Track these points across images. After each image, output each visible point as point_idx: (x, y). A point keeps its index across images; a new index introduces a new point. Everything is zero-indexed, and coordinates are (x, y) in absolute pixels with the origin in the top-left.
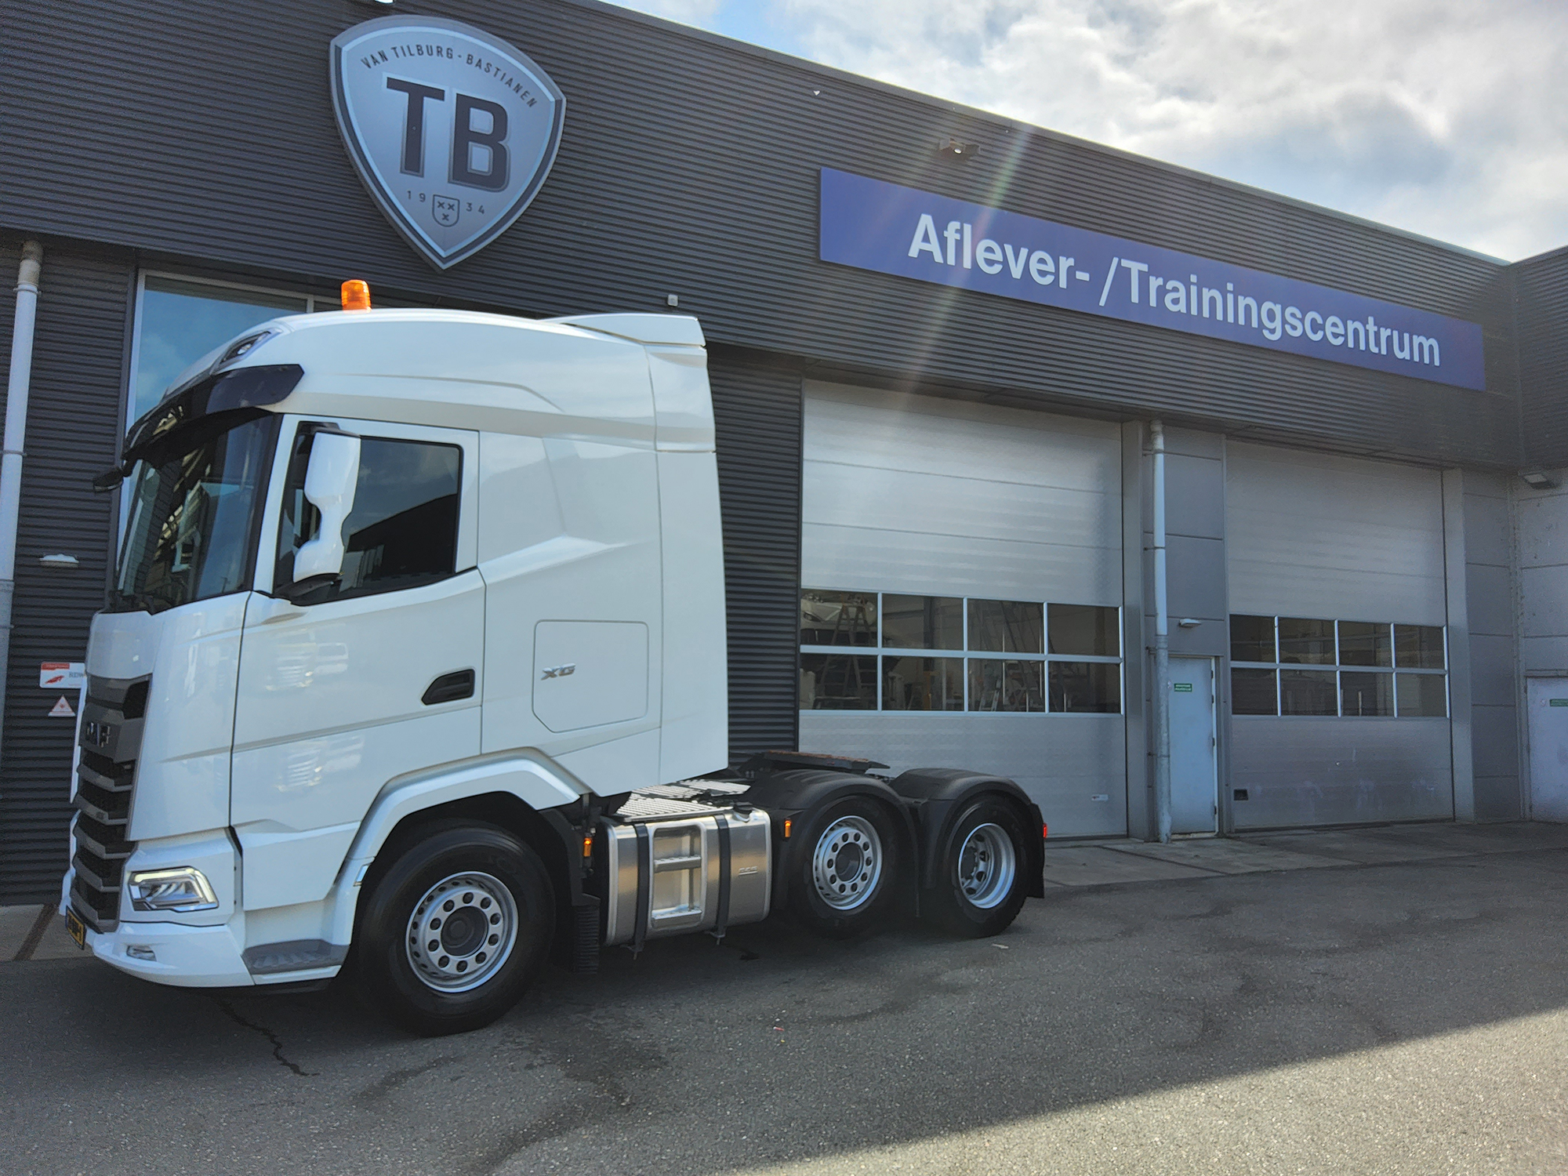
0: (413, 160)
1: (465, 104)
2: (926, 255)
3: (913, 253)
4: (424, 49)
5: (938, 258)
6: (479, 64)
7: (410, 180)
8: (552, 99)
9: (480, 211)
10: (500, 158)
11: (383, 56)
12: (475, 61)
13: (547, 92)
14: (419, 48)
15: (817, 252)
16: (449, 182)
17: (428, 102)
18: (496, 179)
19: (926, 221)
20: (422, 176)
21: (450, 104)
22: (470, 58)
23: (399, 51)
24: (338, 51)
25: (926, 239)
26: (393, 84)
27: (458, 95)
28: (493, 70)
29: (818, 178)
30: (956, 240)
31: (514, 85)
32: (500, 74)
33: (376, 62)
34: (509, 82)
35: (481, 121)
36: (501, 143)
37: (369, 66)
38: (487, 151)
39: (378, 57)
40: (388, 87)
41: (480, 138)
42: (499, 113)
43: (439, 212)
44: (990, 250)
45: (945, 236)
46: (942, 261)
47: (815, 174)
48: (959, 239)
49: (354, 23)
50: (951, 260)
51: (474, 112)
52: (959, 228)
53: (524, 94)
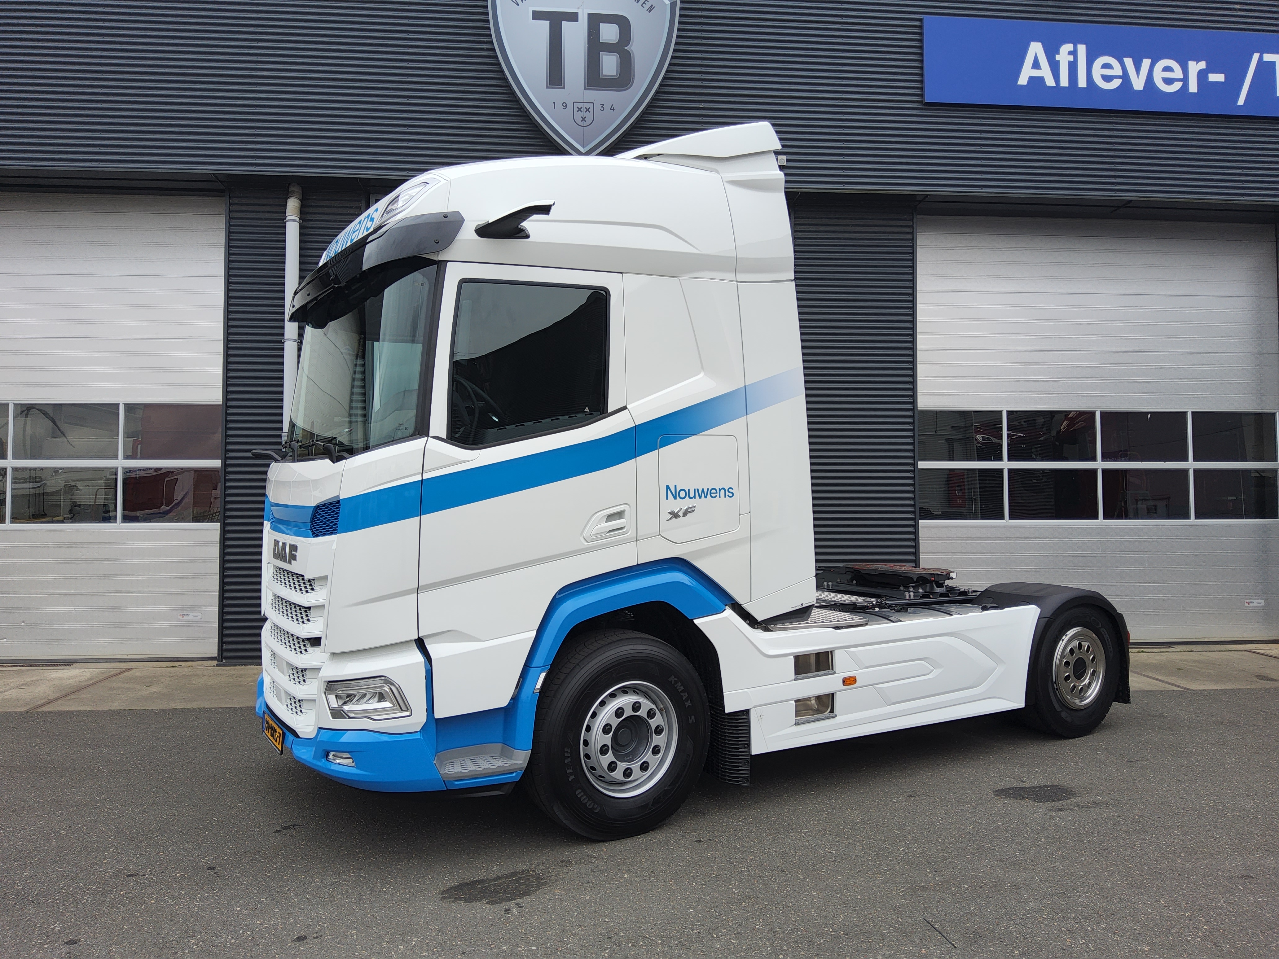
0: (556, 77)
1: (595, 20)
2: (1036, 82)
3: (1023, 80)
5: (1050, 82)
7: (555, 93)
8: (668, 2)
9: (611, 109)
10: (626, 63)
15: (922, 95)
16: (585, 89)
17: (566, 26)
18: (623, 80)
19: (1036, 49)
20: (564, 88)
21: (583, 21)
25: (1036, 65)
26: (538, 15)
29: (921, 27)
30: (1070, 62)
35: (609, 33)
36: (625, 48)
37: (518, 5)
38: (615, 58)
40: (534, 18)
41: (609, 48)
42: (623, 23)
43: (578, 116)
44: (1106, 66)
45: (1057, 59)
46: (1054, 85)
47: (917, 23)
48: (1072, 60)
50: (1064, 82)
51: (602, 26)
52: (1072, 50)
53: (644, 3)
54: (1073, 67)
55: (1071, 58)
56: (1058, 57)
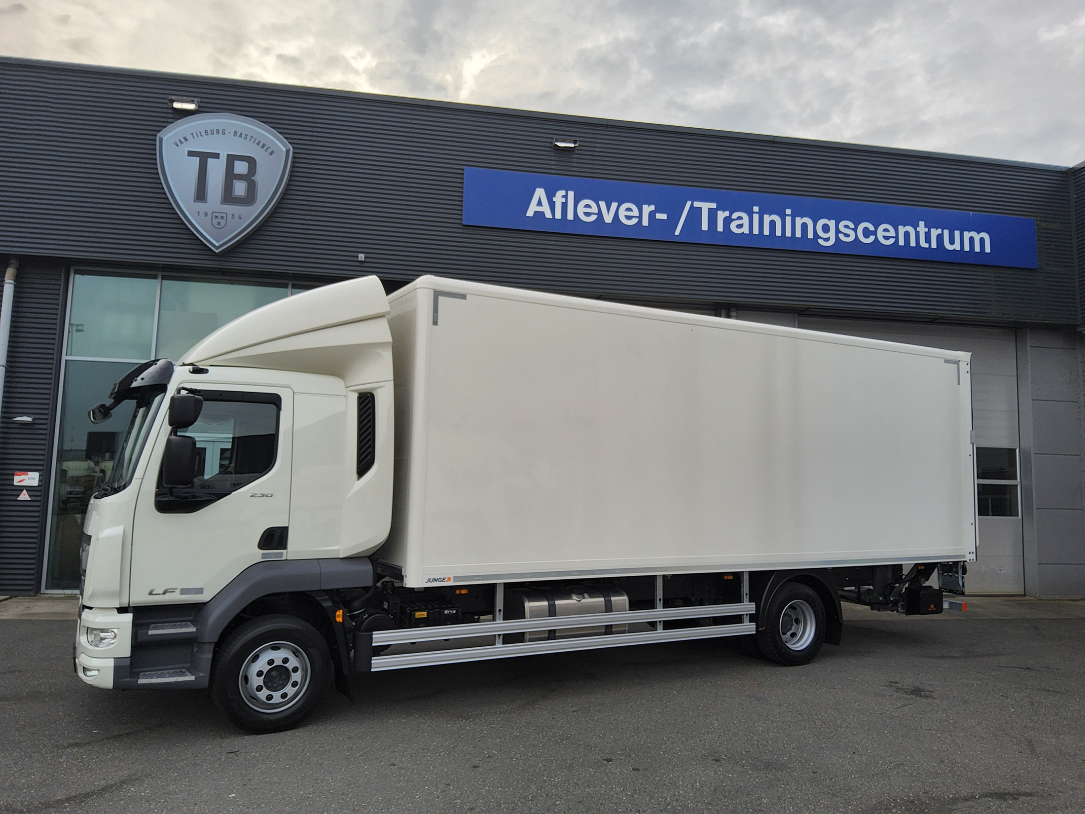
0: (201, 194)
1: (231, 159)
2: (539, 215)
3: (530, 213)
4: (209, 132)
5: (548, 215)
6: (241, 136)
7: (200, 205)
8: (284, 149)
9: (239, 218)
10: (252, 188)
11: (186, 139)
12: (238, 134)
13: (281, 145)
14: (206, 132)
15: (460, 219)
16: (222, 203)
17: (210, 161)
18: (249, 199)
19: (540, 193)
20: (206, 202)
21: (223, 159)
22: (235, 133)
23: (195, 135)
24: (161, 139)
25: (540, 203)
26: (191, 154)
27: (227, 155)
28: (249, 138)
29: (462, 174)
30: (562, 203)
31: (261, 144)
32: (253, 139)
33: (181, 142)
35: (241, 168)
36: (252, 178)
37: (178, 146)
38: (244, 184)
39: (183, 140)
40: (189, 155)
41: (240, 177)
42: (251, 162)
43: (215, 221)
44: (588, 206)
45: (554, 200)
46: (551, 217)
47: (461, 172)
48: (564, 201)
49: (172, 123)
50: (558, 215)
51: (237, 163)
52: (564, 194)
53: (267, 149)
54: (564, 206)
55: (564, 200)
56: (554, 199)
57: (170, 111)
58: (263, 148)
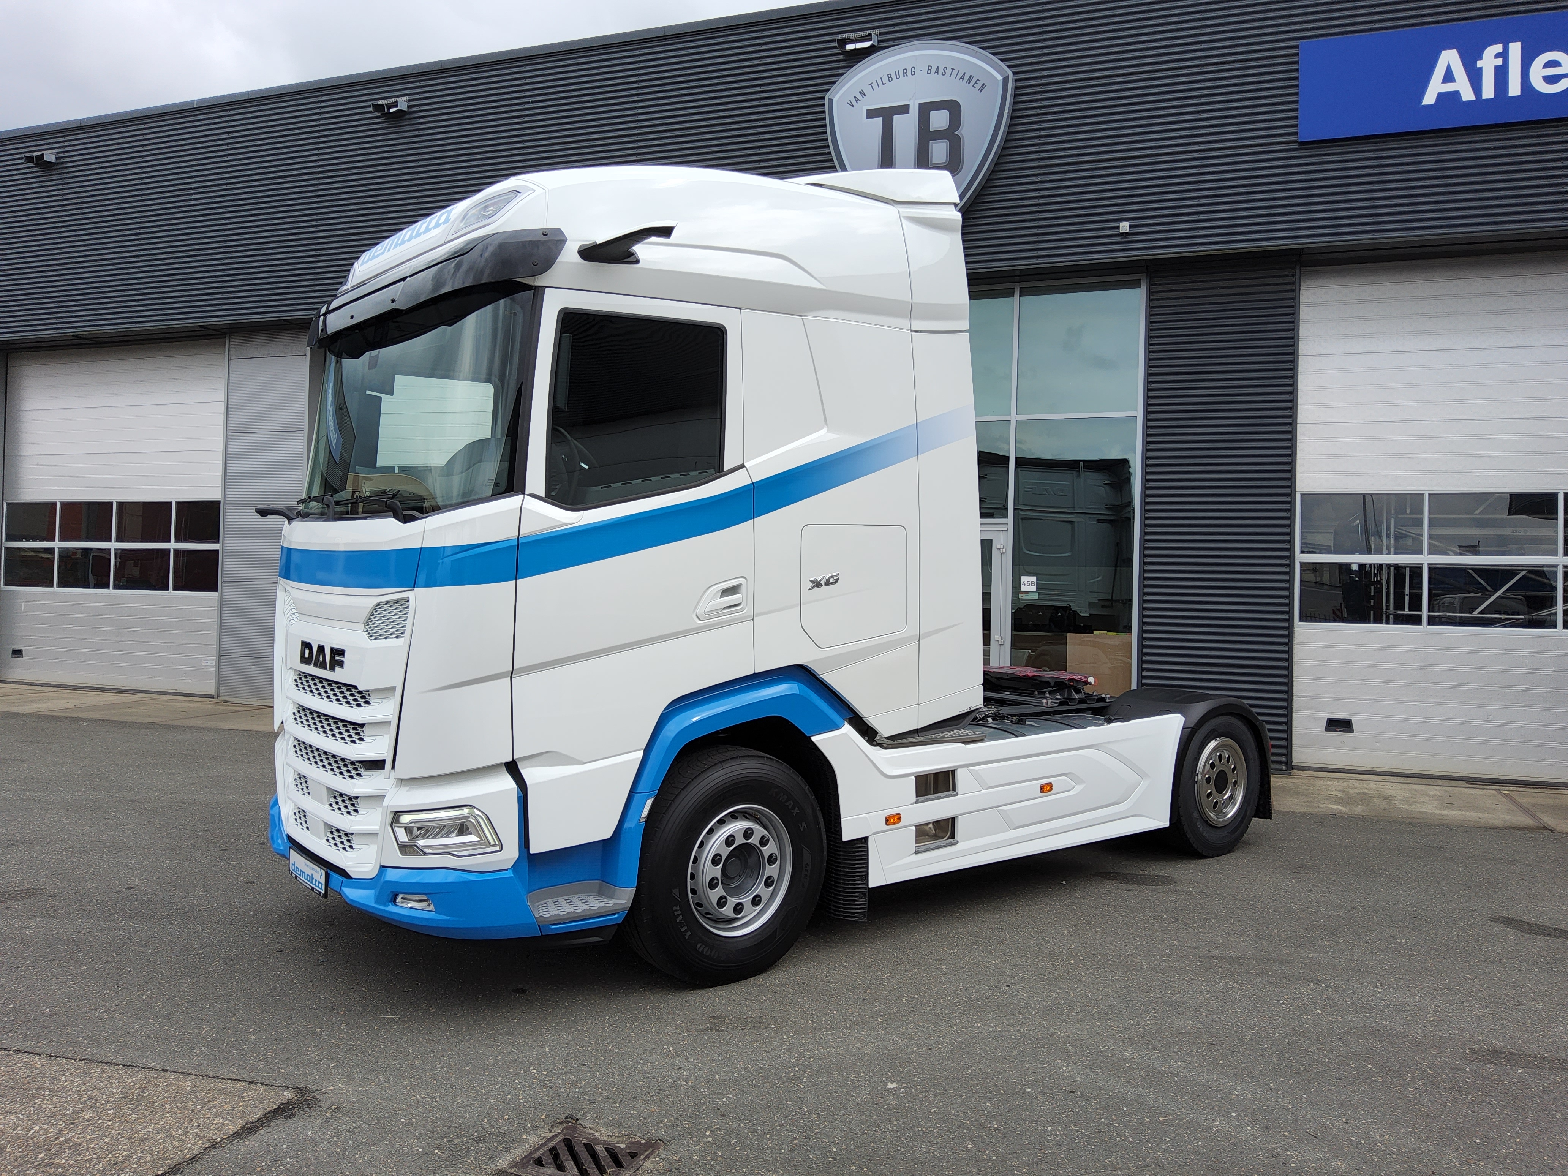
1: (926, 109)
2: (1448, 99)
3: (1429, 98)
4: (894, 76)
5: (1468, 95)
6: (937, 72)
8: (1000, 78)
10: (956, 147)
11: (863, 94)
12: (933, 70)
13: (995, 73)
14: (890, 77)
15: (1296, 134)
17: (897, 119)
19: (1450, 58)
21: (914, 111)
22: (930, 68)
23: (875, 85)
24: (831, 101)
25: (1449, 77)
26: (871, 114)
27: (920, 104)
28: (948, 71)
29: (1296, 55)
30: (1496, 68)
31: (966, 78)
32: (955, 72)
33: (857, 100)
34: (962, 78)
35: (939, 120)
36: (956, 133)
37: (853, 106)
38: (945, 144)
39: (859, 96)
40: (868, 117)
41: (939, 135)
42: (953, 107)
47: (1294, 51)
49: (842, 74)
50: (1488, 92)
51: (934, 114)
52: (1501, 51)
53: (976, 83)
57: (841, 57)
58: (969, 83)
